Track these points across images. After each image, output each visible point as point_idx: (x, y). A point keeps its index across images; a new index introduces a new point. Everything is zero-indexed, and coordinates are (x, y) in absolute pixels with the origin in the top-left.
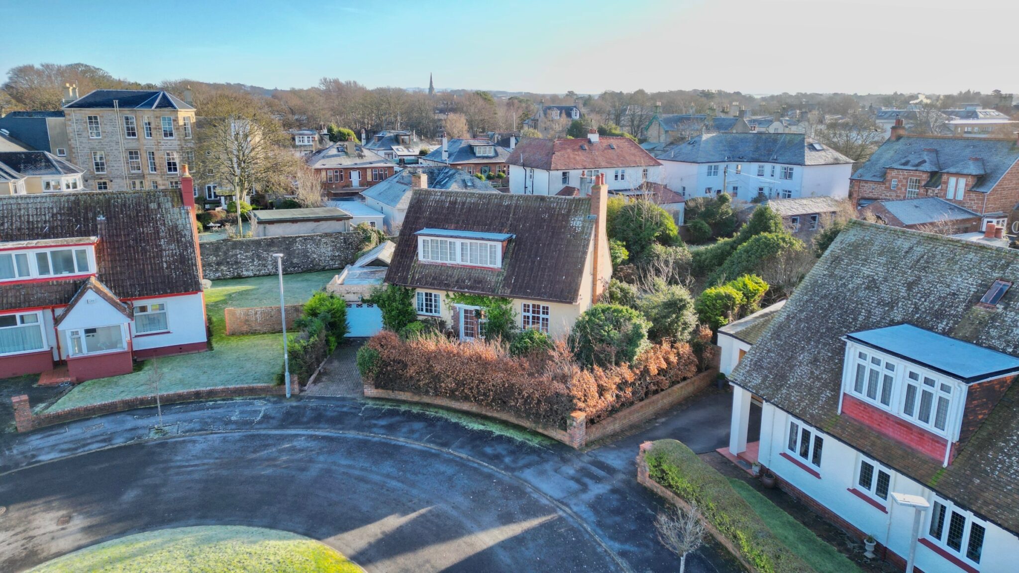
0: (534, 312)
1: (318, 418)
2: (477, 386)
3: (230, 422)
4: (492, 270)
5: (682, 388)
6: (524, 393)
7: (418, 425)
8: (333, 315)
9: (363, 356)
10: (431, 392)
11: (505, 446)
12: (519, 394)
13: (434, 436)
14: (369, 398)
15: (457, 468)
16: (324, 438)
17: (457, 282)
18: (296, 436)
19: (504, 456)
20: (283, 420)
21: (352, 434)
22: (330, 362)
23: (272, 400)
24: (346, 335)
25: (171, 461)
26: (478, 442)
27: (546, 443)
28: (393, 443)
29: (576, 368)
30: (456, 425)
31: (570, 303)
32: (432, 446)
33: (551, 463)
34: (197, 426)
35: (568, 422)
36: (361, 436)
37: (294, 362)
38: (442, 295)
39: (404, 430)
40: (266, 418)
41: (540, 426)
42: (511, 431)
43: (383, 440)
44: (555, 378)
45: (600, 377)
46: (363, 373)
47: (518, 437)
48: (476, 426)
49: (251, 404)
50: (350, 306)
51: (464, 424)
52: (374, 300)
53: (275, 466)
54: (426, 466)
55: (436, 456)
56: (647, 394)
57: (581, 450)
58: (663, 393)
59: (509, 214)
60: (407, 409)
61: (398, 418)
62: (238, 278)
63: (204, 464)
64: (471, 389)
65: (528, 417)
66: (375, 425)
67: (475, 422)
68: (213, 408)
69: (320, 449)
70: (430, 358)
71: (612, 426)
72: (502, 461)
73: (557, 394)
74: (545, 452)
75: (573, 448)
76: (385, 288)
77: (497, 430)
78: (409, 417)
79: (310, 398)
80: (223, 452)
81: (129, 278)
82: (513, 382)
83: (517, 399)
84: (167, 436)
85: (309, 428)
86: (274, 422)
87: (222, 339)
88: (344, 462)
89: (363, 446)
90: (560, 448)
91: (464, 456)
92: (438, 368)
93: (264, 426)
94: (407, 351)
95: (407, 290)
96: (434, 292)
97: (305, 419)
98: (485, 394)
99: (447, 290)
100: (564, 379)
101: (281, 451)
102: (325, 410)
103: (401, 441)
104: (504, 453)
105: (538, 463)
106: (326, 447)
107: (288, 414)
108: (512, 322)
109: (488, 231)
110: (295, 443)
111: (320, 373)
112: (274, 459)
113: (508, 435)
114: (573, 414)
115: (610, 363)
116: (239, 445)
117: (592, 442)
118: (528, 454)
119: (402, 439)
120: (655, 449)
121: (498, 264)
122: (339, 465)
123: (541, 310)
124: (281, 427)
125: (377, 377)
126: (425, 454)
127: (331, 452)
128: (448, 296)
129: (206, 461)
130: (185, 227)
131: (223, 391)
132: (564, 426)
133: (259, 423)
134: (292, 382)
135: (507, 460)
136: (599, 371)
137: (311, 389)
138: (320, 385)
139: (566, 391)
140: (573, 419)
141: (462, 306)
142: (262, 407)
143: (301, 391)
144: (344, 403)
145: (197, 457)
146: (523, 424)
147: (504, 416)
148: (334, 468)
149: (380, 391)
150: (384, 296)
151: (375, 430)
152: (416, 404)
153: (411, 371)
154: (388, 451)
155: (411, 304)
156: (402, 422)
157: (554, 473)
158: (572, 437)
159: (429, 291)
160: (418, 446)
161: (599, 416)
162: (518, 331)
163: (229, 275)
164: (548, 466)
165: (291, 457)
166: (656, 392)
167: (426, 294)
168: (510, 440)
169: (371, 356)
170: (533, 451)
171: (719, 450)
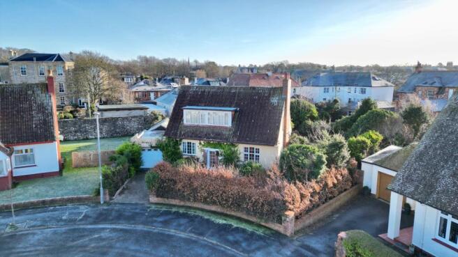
0: (250, 152)
1: (120, 217)
2: (221, 195)
3: (61, 220)
4: (226, 128)
5: (344, 195)
6: (253, 199)
7: (183, 221)
8: (133, 154)
9: (149, 177)
10: (192, 199)
11: (241, 235)
12: (249, 200)
13: (194, 228)
14: (152, 203)
15: (210, 251)
16: (121, 230)
17: (206, 135)
18: (103, 229)
19: (241, 242)
20: (97, 218)
21: (140, 227)
22: (131, 182)
23: (92, 205)
24: (142, 167)
25: (14, 248)
26: (223, 232)
27: (268, 232)
28: (167, 233)
29: (285, 183)
30: (208, 221)
31: (273, 146)
32: (193, 235)
33: (274, 247)
34: (39, 223)
35: (283, 218)
36: (146, 228)
37: (106, 181)
38: (197, 142)
39: (175, 224)
40: (86, 217)
41: (263, 220)
42: (244, 224)
43: (160, 232)
44: (273, 189)
45: (301, 189)
46: (149, 188)
47: (249, 228)
48: (221, 221)
49: (78, 208)
50: (144, 150)
51: (213, 219)
52: (158, 146)
53: (85, 251)
54: (188, 250)
55: (195, 242)
56: (326, 200)
57: (292, 237)
58: (335, 199)
59: (235, 96)
60: (176, 210)
61: (170, 217)
62: (87, 139)
63: (36, 250)
64: (217, 197)
65: (255, 215)
66: (156, 221)
67: (220, 218)
68: (52, 211)
69: (118, 238)
70: (191, 177)
71: (308, 220)
72: (241, 246)
73: (275, 200)
74: (269, 239)
75: (286, 236)
76: (164, 140)
77: (235, 224)
78: (178, 215)
79: (115, 204)
80: (51, 241)
81: (11, 133)
82: (245, 192)
83: (248, 204)
84: (17, 230)
85: (113, 223)
86: (90, 220)
87: (69, 170)
88: (133, 247)
89: (146, 235)
90: (278, 236)
91: (215, 242)
92: (196, 184)
93: (83, 222)
94: (177, 173)
95: (177, 141)
96: (192, 141)
97: (111, 218)
98: (226, 200)
99: (200, 140)
100: (279, 189)
101: (91, 240)
102: (124, 211)
103: (172, 232)
104: (241, 239)
105: (264, 247)
106: (122, 236)
107: (101, 214)
108: (238, 158)
109: (223, 106)
110: (102, 234)
111: (124, 189)
112: (86, 246)
113: (242, 227)
114: (287, 213)
115: (305, 179)
116: (64, 236)
117: (298, 231)
118: (257, 240)
119: (173, 231)
120: (350, 237)
121: (229, 124)
122: (130, 250)
123: (255, 151)
124: (95, 223)
125: (158, 190)
126: (188, 241)
127: (125, 240)
128: (200, 143)
129: (38, 248)
130: (48, 104)
131: (60, 200)
132: (280, 221)
133: (81, 220)
134: (104, 194)
135: (244, 245)
136: (299, 184)
137: (118, 198)
138: (123, 196)
139: (281, 198)
140: (286, 216)
141: (209, 149)
142: (84, 210)
143: (111, 199)
144: (138, 207)
145: (34, 245)
146: (251, 220)
147: (239, 214)
148: (126, 252)
149: (160, 199)
150: (164, 145)
151: (155, 224)
152: (182, 207)
153: (179, 186)
154: (164, 239)
155: (179, 149)
156: (173, 219)
157: (277, 255)
158: (286, 228)
159: (189, 141)
160: (183, 235)
161: (301, 214)
162: (241, 163)
163: (82, 138)
164: (272, 249)
165: (98, 245)
166: (331, 198)
167: (188, 143)
168: (244, 231)
169: (154, 177)
170: (260, 238)
171: (380, 236)
